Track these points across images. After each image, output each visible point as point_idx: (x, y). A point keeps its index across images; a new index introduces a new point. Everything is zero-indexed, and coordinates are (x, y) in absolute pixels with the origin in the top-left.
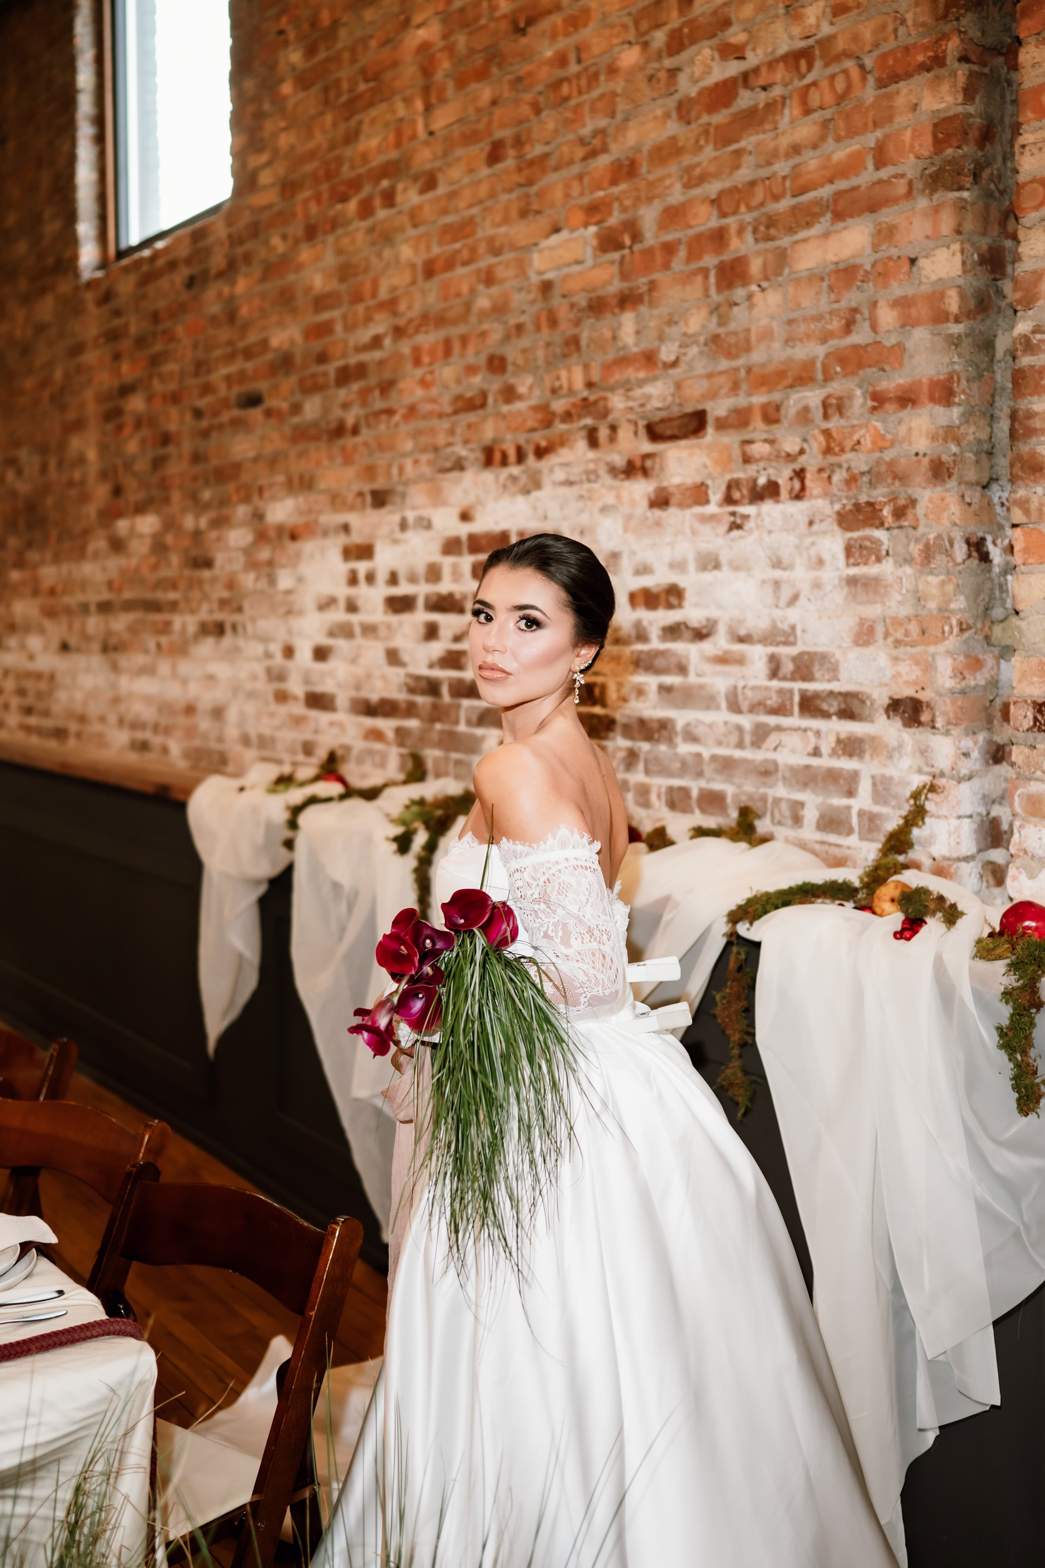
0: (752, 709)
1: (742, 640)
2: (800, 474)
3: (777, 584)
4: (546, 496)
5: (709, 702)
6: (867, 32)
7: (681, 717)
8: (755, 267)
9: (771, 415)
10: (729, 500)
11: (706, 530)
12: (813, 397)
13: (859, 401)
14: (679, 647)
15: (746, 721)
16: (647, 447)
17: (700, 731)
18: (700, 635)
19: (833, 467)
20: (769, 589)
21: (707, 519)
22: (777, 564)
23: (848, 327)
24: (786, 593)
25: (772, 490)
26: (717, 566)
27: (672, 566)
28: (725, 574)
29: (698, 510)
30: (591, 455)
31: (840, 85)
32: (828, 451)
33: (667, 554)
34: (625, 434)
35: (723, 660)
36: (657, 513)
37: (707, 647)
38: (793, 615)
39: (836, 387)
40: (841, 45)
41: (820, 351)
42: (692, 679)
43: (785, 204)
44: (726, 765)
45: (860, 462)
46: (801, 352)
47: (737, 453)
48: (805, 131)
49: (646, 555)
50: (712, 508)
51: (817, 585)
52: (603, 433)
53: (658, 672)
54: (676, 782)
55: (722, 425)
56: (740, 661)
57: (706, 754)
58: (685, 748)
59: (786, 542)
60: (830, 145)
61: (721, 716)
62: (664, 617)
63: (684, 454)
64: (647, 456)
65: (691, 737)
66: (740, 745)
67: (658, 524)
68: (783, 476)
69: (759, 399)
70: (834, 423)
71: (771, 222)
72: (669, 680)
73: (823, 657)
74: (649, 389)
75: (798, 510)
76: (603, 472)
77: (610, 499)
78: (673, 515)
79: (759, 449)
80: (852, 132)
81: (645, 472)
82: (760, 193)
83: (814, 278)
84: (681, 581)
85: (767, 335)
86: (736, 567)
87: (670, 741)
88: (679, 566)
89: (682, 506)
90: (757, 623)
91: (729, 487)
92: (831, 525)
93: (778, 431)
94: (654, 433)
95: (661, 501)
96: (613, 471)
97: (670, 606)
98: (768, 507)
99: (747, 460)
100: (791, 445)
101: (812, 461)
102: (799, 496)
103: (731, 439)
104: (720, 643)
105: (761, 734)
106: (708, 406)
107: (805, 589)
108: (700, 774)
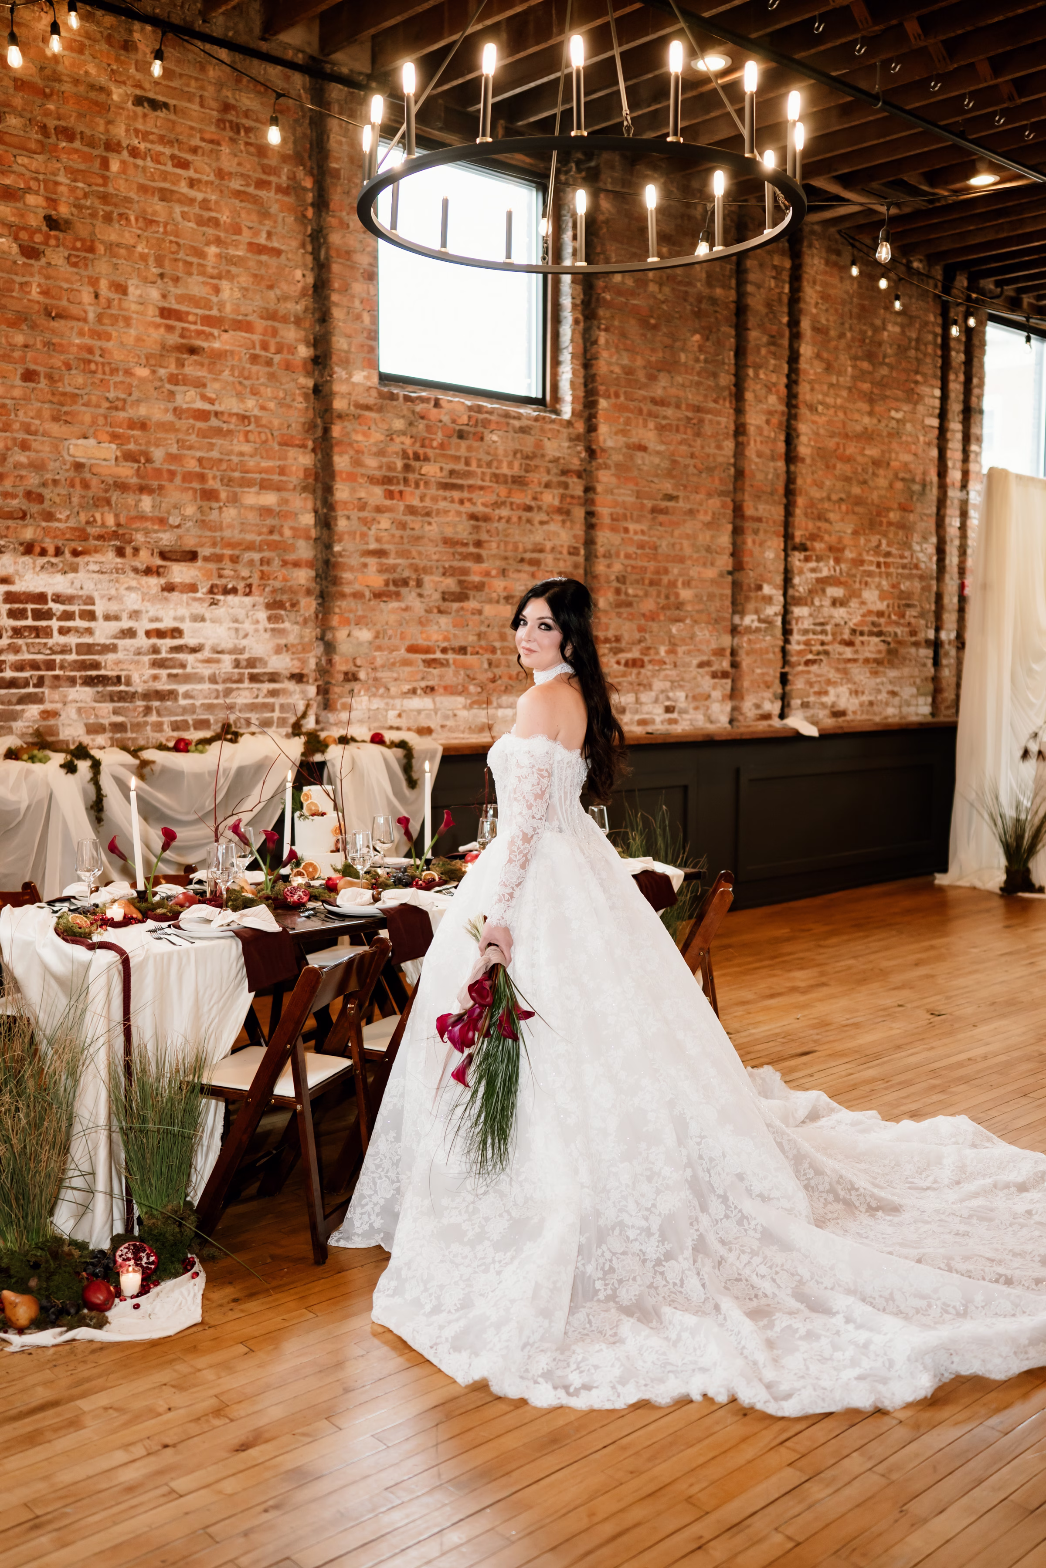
0: (224, 682)
1: (219, 652)
2: (250, 586)
3: (237, 630)
4: (81, 577)
5: (200, 679)
6: (276, 422)
7: (182, 689)
8: (223, 495)
9: (235, 560)
10: (211, 591)
11: (196, 604)
12: (256, 556)
13: (277, 562)
14: (181, 656)
15: (220, 687)
16: (159, 562)
17: (194, 693)
18: (194, 650)
19: (265, 586)
20: (233, 632)
21: (195, 599)
22: (236, 621)
23: (271, 532)
24: (241, 634)
25: (234, 591)
26: (203, 619)
27: (175, 619)
28: (207, 624)
29: (191, 595)
30: (119, 560)
31: (263, 437)
32: (262, 578)
33: (172, 613)
34: (144, 554)
35: (208, 661)
36: (166, 594)
37: (199, 656)
38: (244, 642)
39: (267, 554)
40: (264, 422)
41: (259, 538)
42: (189, 670)
43: (237, 474)
44: (210, 707)
45: (278, 584)
46: (250, 537)
47: (215, 573)
48: (247, 448)
49: (161, 614)
50: (199, 595)
51: (257, 631)
52: (129, 551)
53: (167, 668)
54: (179, 718)
55: (206, 559)
56: (218, 661)
57: (198, 703)
58: (182, 702)
59: (241, 613)
60: (258, 458)
61: (206, 686)
62: (169, 642)
63: (185, 569)
64: (159, 567)
65: (187, 695)
66: (217, 697)
67: (166, 599)
68: (241, 586)
69: (228, 552)
70: (265, 568)
71: (230, 480)
72: (174, 671)
73: (260, 660)
74: (161, 535)
75: (248, 600)
76: (128, 569)
77: (134, 583)
78: (175, 595)
79: (227, 572)
80: (269, 458)
81: (158, 574)
82: (224, 466)
83: (252, 508)
84: (181, 626)
85: (231, 526)
86: (213, 621)
87: (176, 699)
88: (182, 619)
89: (182, 592)
90: (228, 645)
91: (212, 587)
92: (262, 607)
93: (239, 567)
94: (163, 555)
95: (170, 588)
96: (136, 570)
97: (173, 637)
98: (230, 598)
99: (220, 576)
100: (245, 573)
101: (255, 581)
102: (247, 595)
103: (212, 566)
104: (206, 654)
105: (228, 692)
106: (199, 550)
107: (251, 632)
108: (194, 712)
